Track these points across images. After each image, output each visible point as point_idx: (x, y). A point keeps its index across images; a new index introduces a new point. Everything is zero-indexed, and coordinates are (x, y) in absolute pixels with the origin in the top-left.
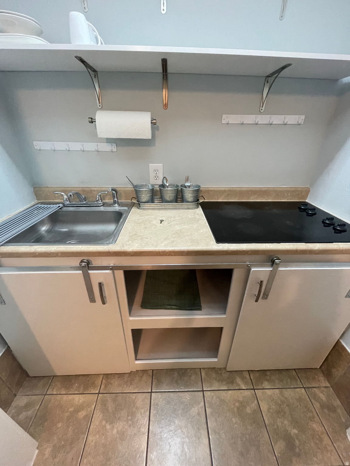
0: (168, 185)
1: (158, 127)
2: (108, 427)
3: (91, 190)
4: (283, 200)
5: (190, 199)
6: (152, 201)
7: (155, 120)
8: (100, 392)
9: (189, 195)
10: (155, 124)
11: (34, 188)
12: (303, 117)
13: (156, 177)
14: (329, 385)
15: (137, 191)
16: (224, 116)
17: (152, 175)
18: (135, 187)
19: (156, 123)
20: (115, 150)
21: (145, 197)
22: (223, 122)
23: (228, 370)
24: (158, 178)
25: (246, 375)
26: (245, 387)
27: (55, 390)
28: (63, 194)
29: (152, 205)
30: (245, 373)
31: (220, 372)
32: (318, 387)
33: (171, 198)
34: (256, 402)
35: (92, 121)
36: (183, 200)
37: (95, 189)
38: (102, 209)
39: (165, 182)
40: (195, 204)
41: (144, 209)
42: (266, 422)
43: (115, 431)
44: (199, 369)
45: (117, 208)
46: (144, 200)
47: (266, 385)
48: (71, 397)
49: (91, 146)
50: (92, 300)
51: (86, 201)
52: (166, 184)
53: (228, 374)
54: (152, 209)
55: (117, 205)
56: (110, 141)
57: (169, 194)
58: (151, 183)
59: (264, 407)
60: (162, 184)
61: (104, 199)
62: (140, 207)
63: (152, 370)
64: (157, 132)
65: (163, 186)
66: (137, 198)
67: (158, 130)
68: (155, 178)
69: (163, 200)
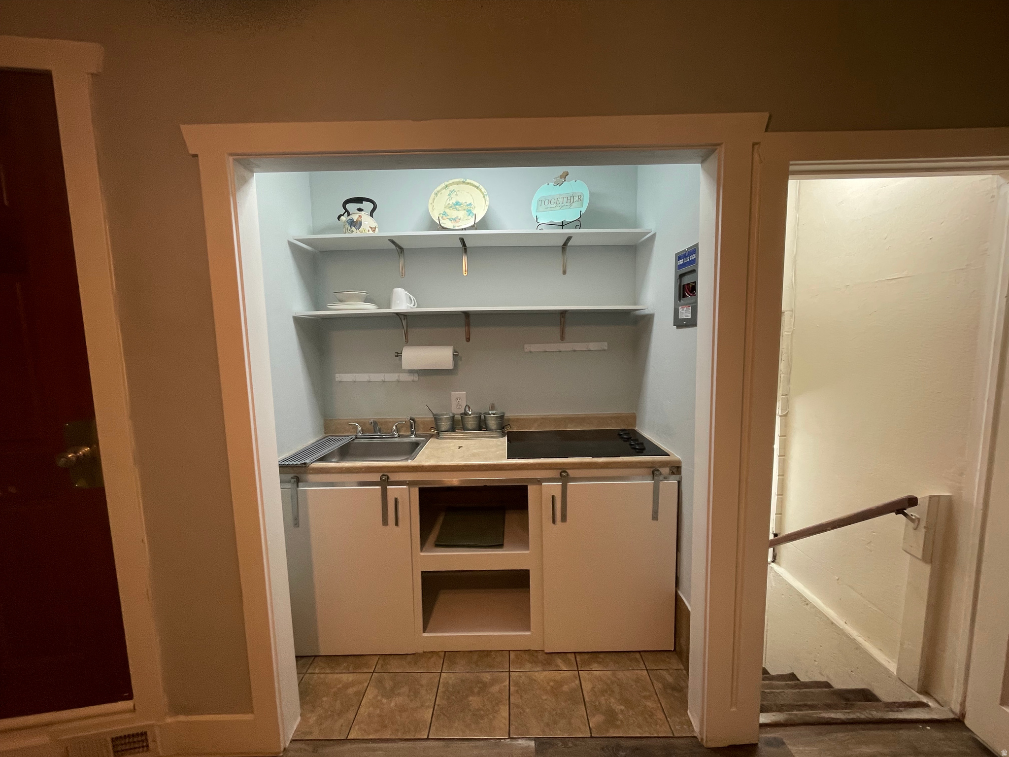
0: (470, 413)
1: (461, 357)
2: (384, 701)
3: (386, 422)
4: (607, 427)
5: (494, 427)
6: (453, 429)
7: (458, 352)
8: (376, 671)
9: (492, 423)
10: (457, 356)
11: (325, 420)
12: (606, 344)
13: (459, 405)
14: (683, 668)
15: (437, 419)
16: (526, 346)
17: (454, 403)
18: (434, 415)
19: (458, 354)
20: (416, 379)
21: (445, 425)
22: (526, 350)
23: (546, 651)
24: (460, 407)
25: (572, 657)
26: (566, 668)
27: (317, 670)
28: (357, 424)
29: (453, 434)
30: (569, 656)
31: (536, 654)
32: (667, 670)
33: (474, 426)
34: (577, 682)
35: (399, 355)
36: (486, 427)
37: (391, 420)
38: (397, 440)
39: (467, 409)
40: (500, 432)
41: (443, 439)
42: (587, 699)
43: (393, 704)
44: (508, 652)
45: (413, 438)
46: (443, 429)
47: (595, 666)
48: (336, 676)
49: (392, 377)
50: (385, 522)
51: (380, 432)
52: (468, 412)
53: (546, 656)
54: (452, 438)
55: (414, 436)
56: (411, 372)
57: (471, 423)
58: (453, 412)
59: (587, 686)
60: (464, 413)
61: (400, 432)
62: (439, 436)
63: (444, 653)
64: (460, 363)
65: (466, 414)
66: (437, 428)
67: (461, 360)
68: (458, 407)
69: (465, 429)
